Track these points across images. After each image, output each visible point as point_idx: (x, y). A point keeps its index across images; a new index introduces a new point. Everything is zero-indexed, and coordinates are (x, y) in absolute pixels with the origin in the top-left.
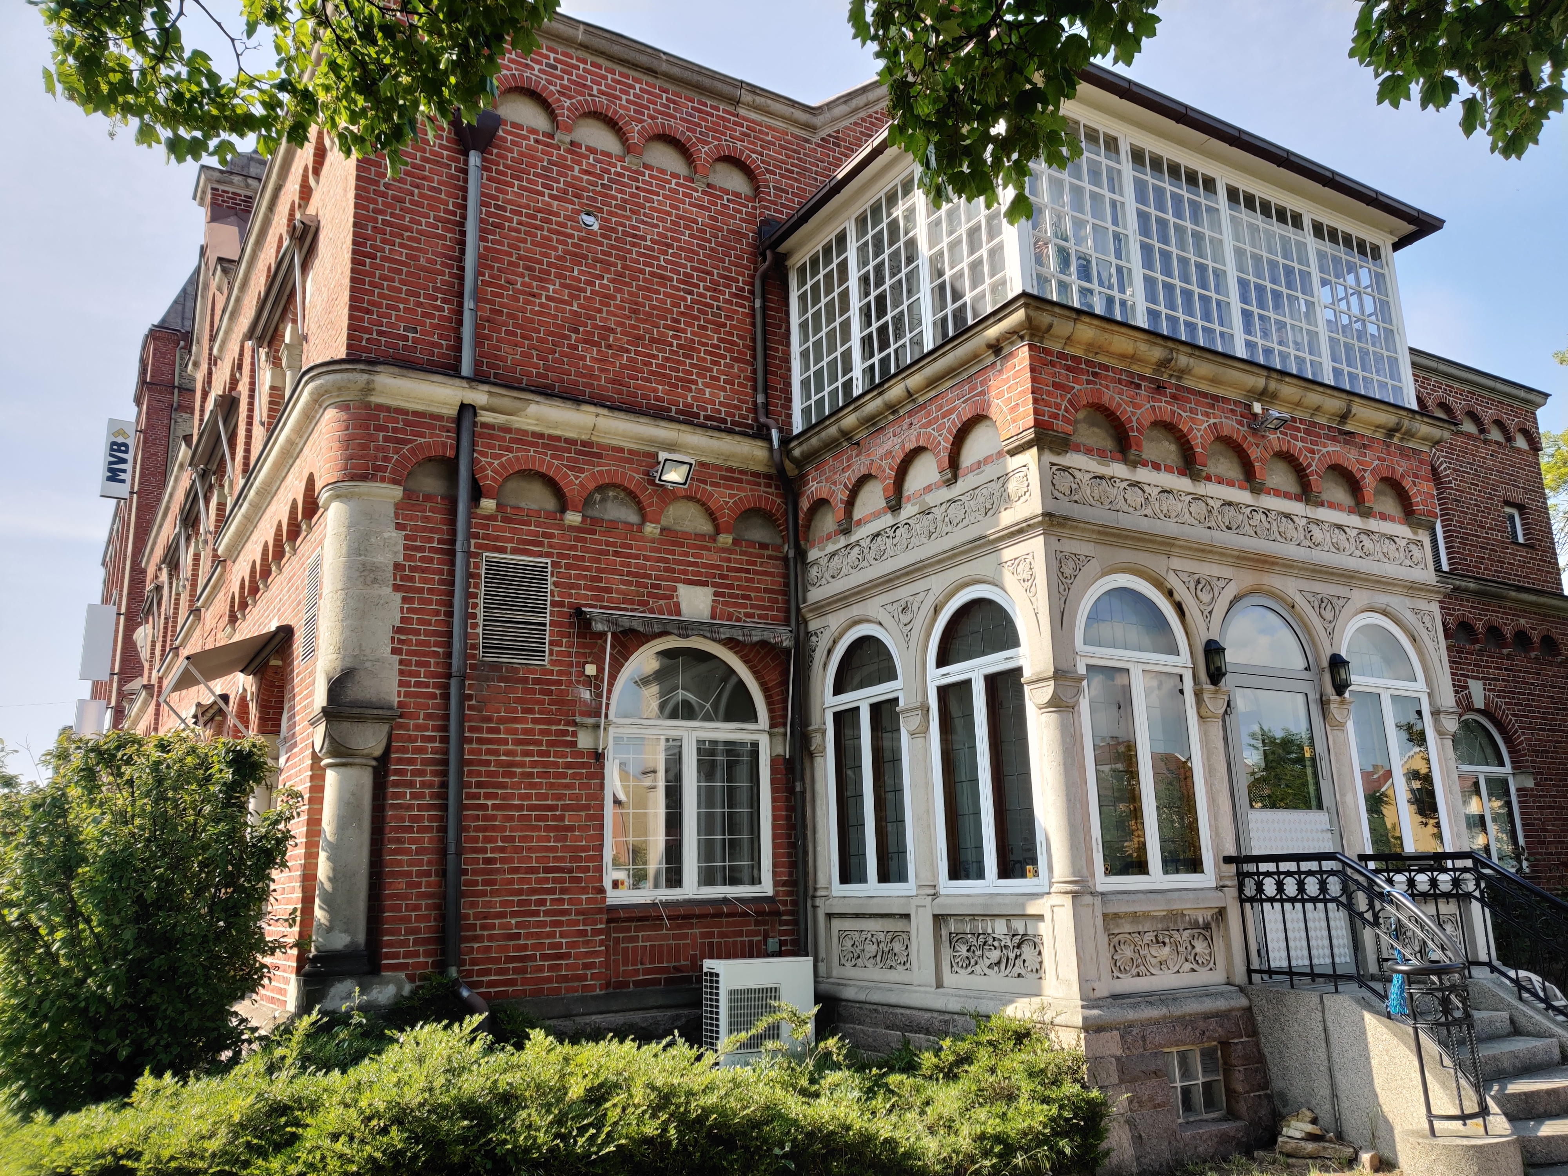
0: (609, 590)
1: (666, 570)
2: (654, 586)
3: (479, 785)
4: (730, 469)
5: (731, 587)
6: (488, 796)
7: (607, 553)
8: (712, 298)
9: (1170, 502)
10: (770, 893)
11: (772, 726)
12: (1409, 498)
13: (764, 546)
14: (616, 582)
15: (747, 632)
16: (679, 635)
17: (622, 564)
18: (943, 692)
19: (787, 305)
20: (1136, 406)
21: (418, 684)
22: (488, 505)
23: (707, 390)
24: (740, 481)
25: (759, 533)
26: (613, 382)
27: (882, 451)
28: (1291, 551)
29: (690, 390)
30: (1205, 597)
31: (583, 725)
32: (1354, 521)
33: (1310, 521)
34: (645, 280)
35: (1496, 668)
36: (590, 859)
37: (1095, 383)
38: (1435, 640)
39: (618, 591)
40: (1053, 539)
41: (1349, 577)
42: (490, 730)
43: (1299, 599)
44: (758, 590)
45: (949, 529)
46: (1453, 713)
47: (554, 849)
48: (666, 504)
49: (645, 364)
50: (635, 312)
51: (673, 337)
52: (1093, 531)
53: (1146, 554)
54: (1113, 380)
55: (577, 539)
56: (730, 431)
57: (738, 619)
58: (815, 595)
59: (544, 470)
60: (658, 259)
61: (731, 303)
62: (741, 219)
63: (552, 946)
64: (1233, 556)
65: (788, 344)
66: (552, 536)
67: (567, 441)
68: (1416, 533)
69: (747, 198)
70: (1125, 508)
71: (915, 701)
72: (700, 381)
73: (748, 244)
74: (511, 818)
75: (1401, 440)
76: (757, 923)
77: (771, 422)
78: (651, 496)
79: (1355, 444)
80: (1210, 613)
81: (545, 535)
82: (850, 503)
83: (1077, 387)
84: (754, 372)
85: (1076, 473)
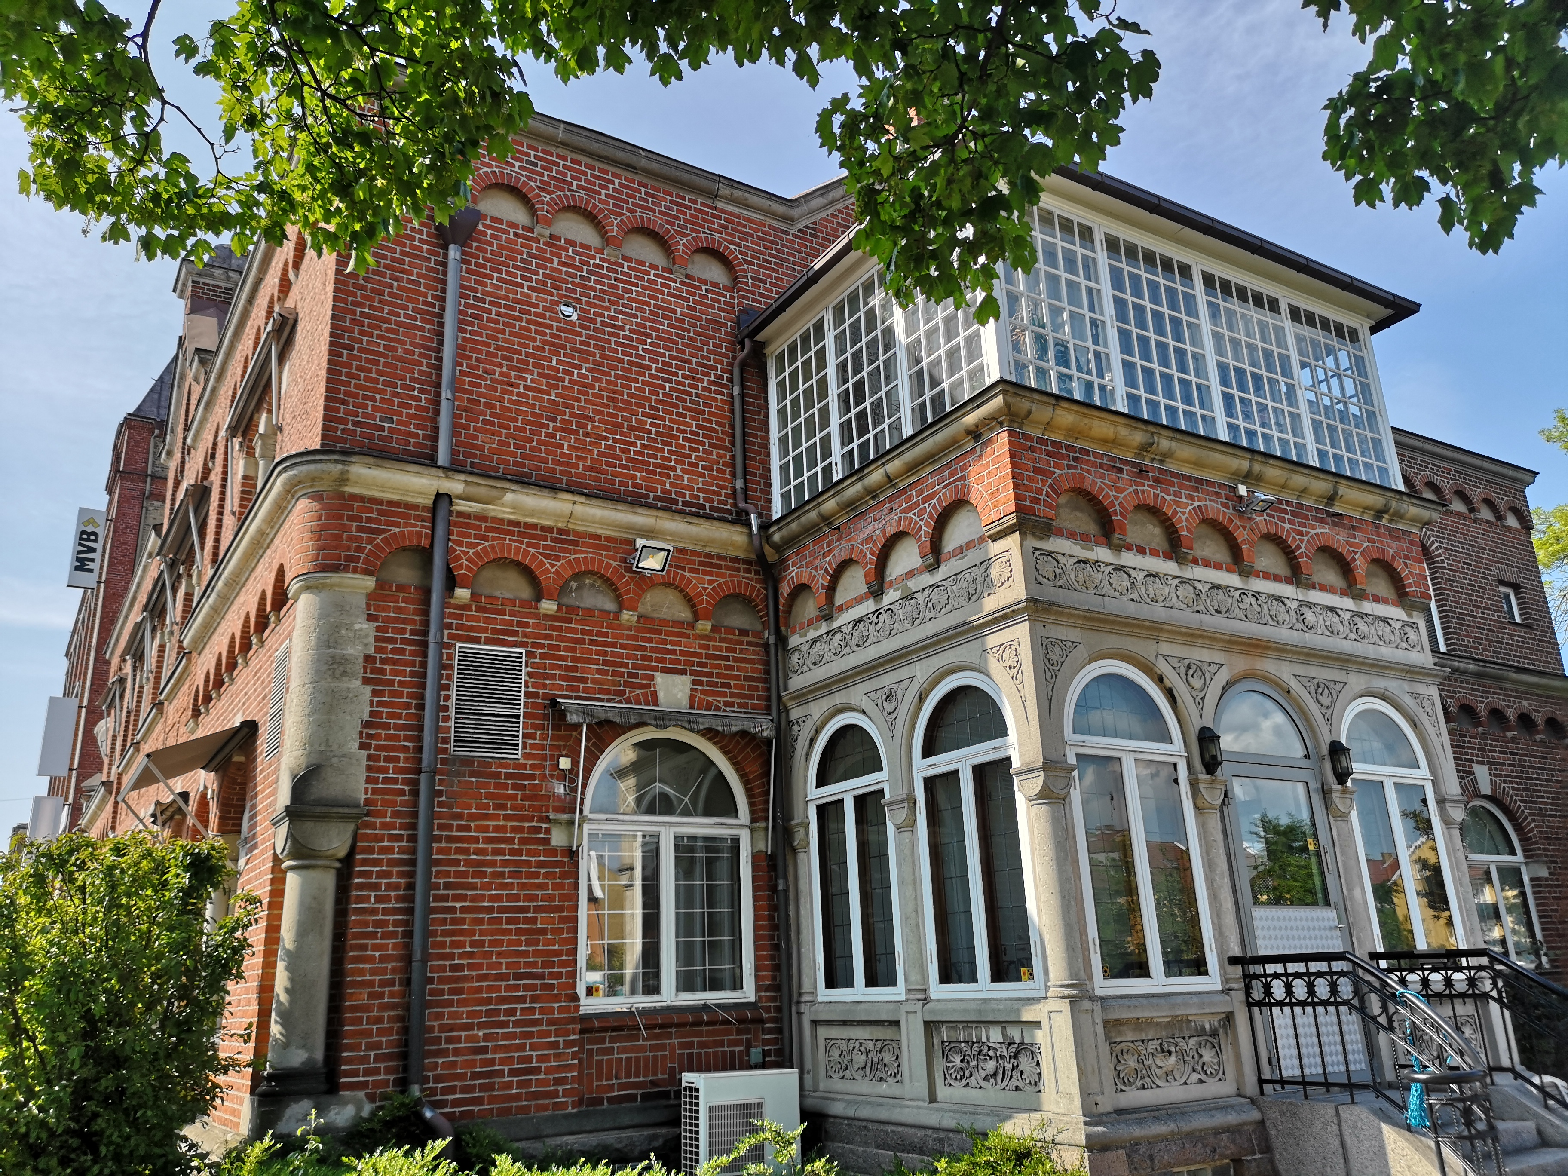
0: (584, 680)
1: (643, 658)
2: (631, 675)
3: (447, 886)
4: (709, 555)
5: (710, 675)
6: (456, 898)
7: (583, 641)
8: (690, 386)
9: (1156, 586)
10: (753, 999)
11: (753, 820)
12: (1401, 580)
13: (743, 632)
14: (592, 672)
15: (726, 722)
16: (657, 726)
17: (598, 653)
18: (930, 783)
19: (766, 392)
20: (1119, 490)
21: (386, 781)
22: (462, 594)
23: (686, 477)
24: (719, 567)
25: (738, 619)
26: (591, 469)
27: (862, 536)
28: (1284, 635)
29: (668, 476)
30: (1197, 683)
31: (557, 822)
32: (1348, 603)
33: (1302, 603)
34: (623, 369)
35: (1501, 752)
36: (562, 964)
37: (1076, 468)
38: (1436, 724)
39: (594, 681)
40: (1039, 626)
41: (1345, 661)
42: (460, 828)
43: (1294, 684)
44: (738, 678)
45: (932, 614)
46: (1459, 801)
47: (525, 954)
48: (644, 591)
49: (623, 451)
50: (613, 400)
51: (651, 424)
52: (1079, 616)
53: (1134, 640)
54: (1094, 465)
55: (553, 628)
56: (708, 517)
57: (718, 709)
58: (797, 682)
59: (520, 558)
60: (637, 348)
61: (710, 391)
62: (719, 309)
63: (521, 1060)
64: (1224, 641)
65: (767, 431)
66: (527, 625)
67: (544, 528)
68: (1410, 615)
69: (726, 288)
70: (1111, 592)
71: (902, 793)
72: (678, 468)
73: (726, 333)
74: (480, 921)
75: (1390, 521)
76: (739, 1032)
77: (750, 507)
78: (627, 583)
79: (1343, 526)
80: (1203, 699)
81: (520, 624)
82: (831, 589)
83: (1058, 472)
84: (733, 458)
85: (1060, 558)
